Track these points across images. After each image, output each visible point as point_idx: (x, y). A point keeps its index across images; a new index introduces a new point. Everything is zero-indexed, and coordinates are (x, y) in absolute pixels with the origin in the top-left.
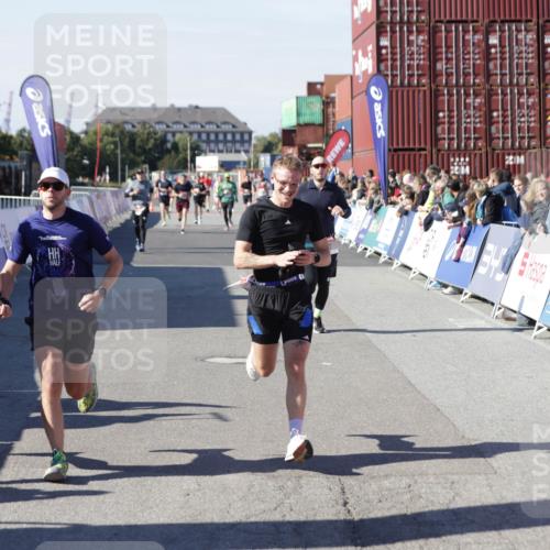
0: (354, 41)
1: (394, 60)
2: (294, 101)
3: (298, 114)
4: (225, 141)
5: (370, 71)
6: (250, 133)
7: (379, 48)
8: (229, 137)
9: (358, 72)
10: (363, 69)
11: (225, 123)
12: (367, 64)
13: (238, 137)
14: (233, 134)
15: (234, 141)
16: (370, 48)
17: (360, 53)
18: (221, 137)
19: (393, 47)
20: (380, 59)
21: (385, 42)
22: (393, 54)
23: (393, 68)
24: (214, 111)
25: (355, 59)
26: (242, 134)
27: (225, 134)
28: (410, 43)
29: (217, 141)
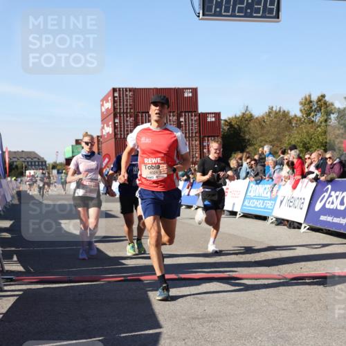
0: (102, 121)
1: (121, 128)
2: (71, 147)
3: (73, 152)
4: (35, 165)
5: (111, 132)
6: (45, 162)
7: (115, 123)
8: (37, 163)
9: (104, 133)
10: (107, 131)
11: (35, 158)
12: (109, 130)
13: (40, 163)
14: (38, 162)
15: (39, 165)
16: (110, 123)
17: (105, 125)
18: (33, 163)
19: (120, 123)
20: (115, 127)
21: (117, 121)
22: (121, 125)
23: (121, 131)
24: (30, 153)
25: (103, 128)
26: (42, 162)
27: (35, 162)
28: (127, 121)
29: (32, 165)
